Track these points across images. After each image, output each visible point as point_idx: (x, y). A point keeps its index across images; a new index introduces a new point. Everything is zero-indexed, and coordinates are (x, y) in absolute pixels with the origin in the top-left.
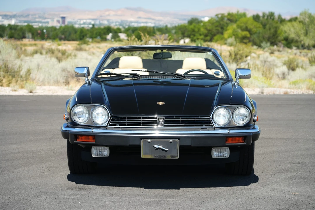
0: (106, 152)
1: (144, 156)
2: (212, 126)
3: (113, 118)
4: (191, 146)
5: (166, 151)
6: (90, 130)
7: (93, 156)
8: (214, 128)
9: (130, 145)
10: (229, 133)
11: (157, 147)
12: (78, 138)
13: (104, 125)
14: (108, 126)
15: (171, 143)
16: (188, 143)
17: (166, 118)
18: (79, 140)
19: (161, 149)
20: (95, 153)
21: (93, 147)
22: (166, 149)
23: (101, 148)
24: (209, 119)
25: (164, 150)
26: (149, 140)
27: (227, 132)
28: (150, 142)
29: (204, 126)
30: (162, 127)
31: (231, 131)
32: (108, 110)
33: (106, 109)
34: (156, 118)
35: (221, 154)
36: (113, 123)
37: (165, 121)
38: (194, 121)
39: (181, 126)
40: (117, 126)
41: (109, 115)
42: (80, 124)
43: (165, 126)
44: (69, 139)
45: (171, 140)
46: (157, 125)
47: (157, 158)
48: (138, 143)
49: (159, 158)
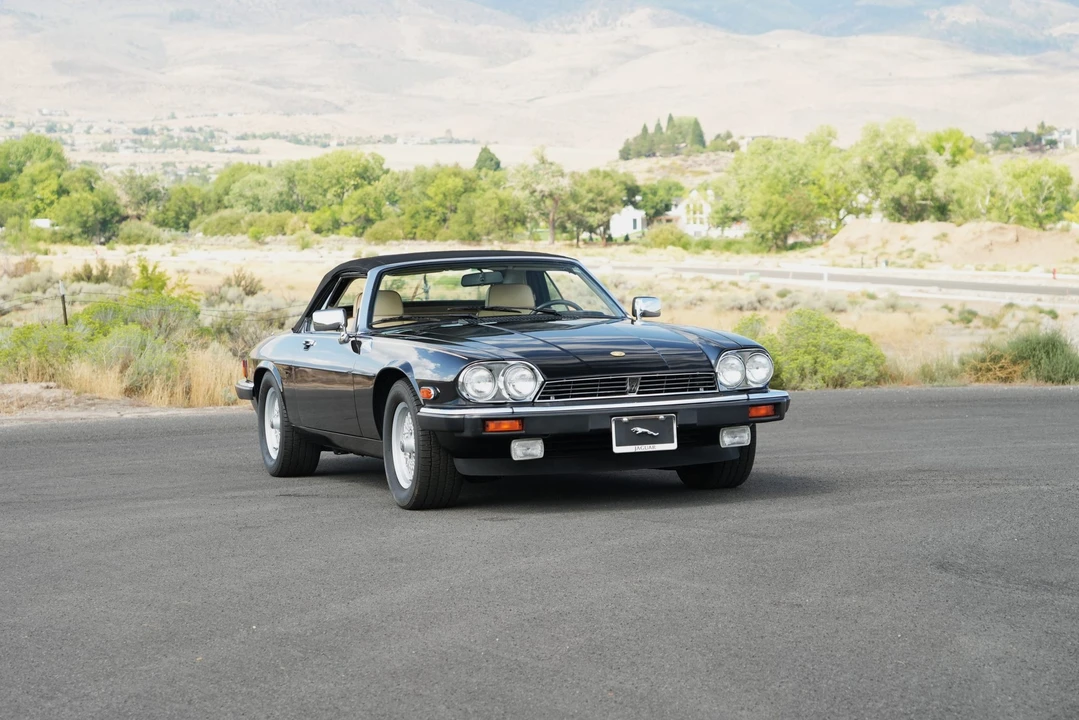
0: (538, 449)
1: (616, 450)
2: (714, 389)
3: (547, 384)
4: (695, 425)
5: (654, 437)
6: (509, 410)
7: (515, 459)
8: (721, 393)
9: (590, 431)
10: (748, 399)
11: (640, 430)
12: (487, 426)
13: (528, 399)
14: (536, 400)
15: (661, 421)
16: (693, 420)
17: (643, 378)
18: (490, 429)
19: (646, 433)
20: (517, 451)
21: (513, 440)
22: (655, 434)
23: (529, 442)
25: (651, 434)
26: (625, 419)
27: (744, 396)
28: (626, 423)
29: (702, 391)
30: (635, 395)
31: (752, 396)
32: (537, 370)
33: (532, 369)
34: (625, 379)
35: (737, 439)
36: (545, 393)
37: (641, 384)
38: (687, 381)
39: (666, 391)
40: (552, 399)
41: (541, 379)
42: (480, 401)
43: (639, 393)
44: (463, 431)
45: (661, 417)
46: (625, 393)
47: (641, 450)
48: (604, 425)
49: (644, 450)
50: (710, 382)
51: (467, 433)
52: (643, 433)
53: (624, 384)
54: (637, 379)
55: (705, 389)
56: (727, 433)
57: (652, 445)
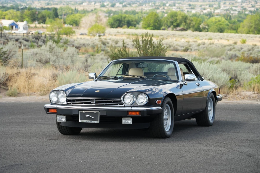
0: (64, 119)
1: (80, 121)
2: (123, 105)
3: (68, 99)
4: (106, 115)
6: (56, 106)
8: (125, 106)
9: (73, 114)
10: (131, 109)
11: (88, 116)
12: (49, 111)
13: (64, 103)
14: (66, 104)
19: (90, 117)
20: (58, 119)
21: (58, 115)
22: (92, 117)
24: (120, 100)
25: (91, 117)
26: (84, 112)
27: (130, 108)
28: (84, 113)
29: (119, 105)
30: (94, 105)
31: (133, 108)
32: (66, 94)
35: (127, 122)
37: (95, 101)
38: (112, 101)
39: (105, 104)
40: (72, 104)
41: (66, 97)
42: (54, 103)
43: (96, 104)
45: (95, 112)
46: (91, 104)
47: (88, 122)
48: (77, 113)
49: (89, 122)
52: (88, 117)
53: (90, 101)
54: (94, 99)
56: (124, 119)
57: (91, 121)
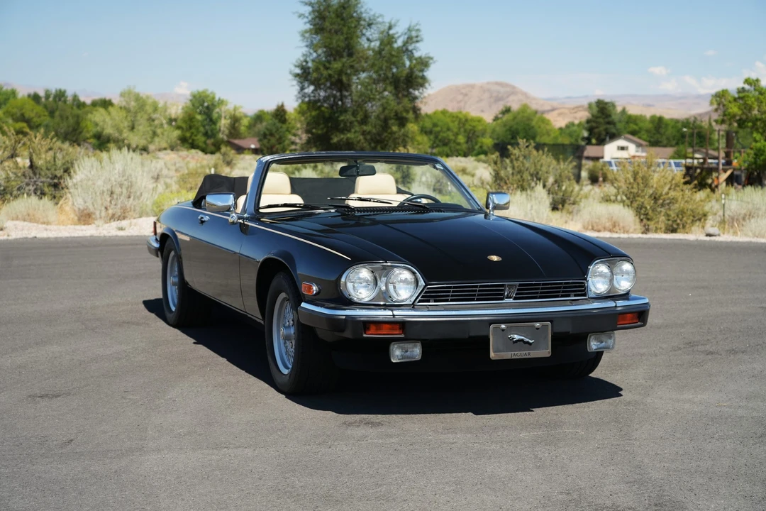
0: (416, 352)
1: (492, 355)
2: (585, 295)
3: (428, 288)
4: (568, 332)
5: (530, 344)
6: (390, 313)
7: (394, 361)
8: (589, 300)
9: (471, 337)
10: (616, 306)
11: (517, 337)
12: (369, 329)
13: (408, 302)
14: (417, 304)
15: (538, 329)
17: (520, 285)
18: (370, 333)
19: (522, 340)
20: (397, 354)
21: (393, 343)
22: (531, 341)
23: (408, 346)
24: (585, 282)
25: (528, 343)
26: (503, 326)
28: (503, 330)
29: (571, 298)
31: (618, 303)
32: (418, 274)
33: (414, 273)
34: (503, 286)
35: (603, 344)
36: (426, 296)
37: (518, 290)
38: (560, 288)
39: (540, 297)
40: (432, 303)
41: (422, 283)
42: (360, 302)
43: (515, 299)
44: (343, 331)
45: (538, 324)
46: (502, 299)
47: (517, 357)
48: (483, 333)
49: (520, 357)
50: (581, 290)
51: (348, 334)
53: (503, 291)
54: (515, 285)
55: (575, 296)
56: (593, 339)
57: (527, 352)
